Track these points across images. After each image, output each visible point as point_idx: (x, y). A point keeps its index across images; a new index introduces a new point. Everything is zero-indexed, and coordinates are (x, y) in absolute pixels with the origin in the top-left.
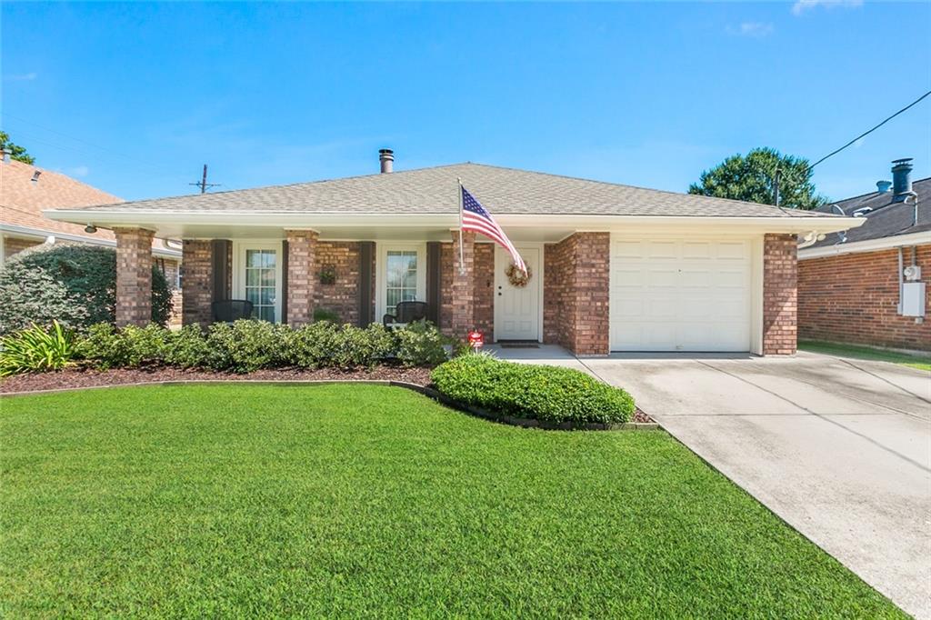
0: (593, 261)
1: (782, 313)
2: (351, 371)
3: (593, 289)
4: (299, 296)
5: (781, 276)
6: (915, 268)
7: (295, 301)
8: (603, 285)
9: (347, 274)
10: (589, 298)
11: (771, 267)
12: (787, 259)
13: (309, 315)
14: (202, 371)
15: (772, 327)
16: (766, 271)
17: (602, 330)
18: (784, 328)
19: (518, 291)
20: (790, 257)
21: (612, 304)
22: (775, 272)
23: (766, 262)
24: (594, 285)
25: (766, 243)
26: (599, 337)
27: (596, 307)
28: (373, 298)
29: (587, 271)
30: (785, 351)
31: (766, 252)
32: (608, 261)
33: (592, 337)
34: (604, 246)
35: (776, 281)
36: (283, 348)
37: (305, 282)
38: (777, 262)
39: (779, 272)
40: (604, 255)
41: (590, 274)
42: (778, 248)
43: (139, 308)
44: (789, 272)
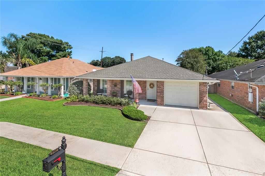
0: (161, 87)
1: (203, 100)
2: (114, 105)
3: (161, 92)
4: (109, 91)
5: (203, 91)
6: (250, 89)
7: (108, 91)
8: (163, 91)
9: (119, 85)
10: (160, 94)
11: (201, 89)
12: (205, 88)
13: (110, 94)
14: (93, 103)
15: (201, 103)
16: (200, 90)
17: (163, 100)
18: (204, 103)
19: (152, 89)
20: (206, 87)
21: (164, 95)
22: (202, 90)
23: (200, 88)
24: (161, 91)
25: (200, 84)
26: (162, 102)
27: (161, 96)
28: (123, 89)
29: (159, 88)
30: (205, 108)
31: (200, 86)
32: (164, 87)
33: (160, 102)
34: (163, 84)
35: (202, 92)
36: (104, 101)
37: (109, 88)
38: (202, 88)
39: (203, 90)
40: (163, 85)
41: (160, 89)
42: (202, 85)
43: (86, 91)
44: (205, 90)
